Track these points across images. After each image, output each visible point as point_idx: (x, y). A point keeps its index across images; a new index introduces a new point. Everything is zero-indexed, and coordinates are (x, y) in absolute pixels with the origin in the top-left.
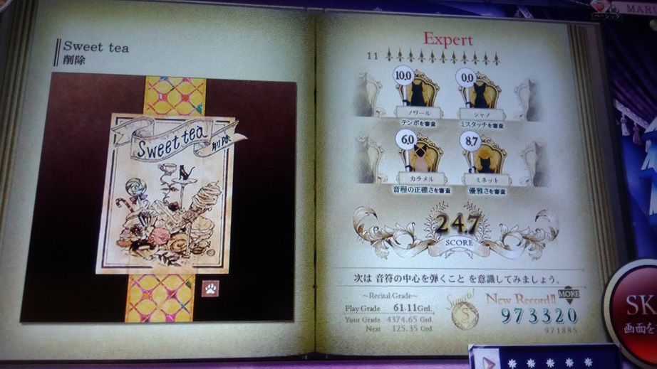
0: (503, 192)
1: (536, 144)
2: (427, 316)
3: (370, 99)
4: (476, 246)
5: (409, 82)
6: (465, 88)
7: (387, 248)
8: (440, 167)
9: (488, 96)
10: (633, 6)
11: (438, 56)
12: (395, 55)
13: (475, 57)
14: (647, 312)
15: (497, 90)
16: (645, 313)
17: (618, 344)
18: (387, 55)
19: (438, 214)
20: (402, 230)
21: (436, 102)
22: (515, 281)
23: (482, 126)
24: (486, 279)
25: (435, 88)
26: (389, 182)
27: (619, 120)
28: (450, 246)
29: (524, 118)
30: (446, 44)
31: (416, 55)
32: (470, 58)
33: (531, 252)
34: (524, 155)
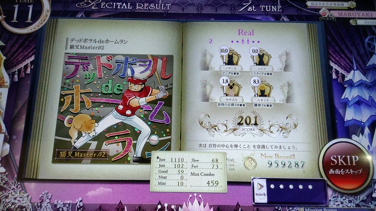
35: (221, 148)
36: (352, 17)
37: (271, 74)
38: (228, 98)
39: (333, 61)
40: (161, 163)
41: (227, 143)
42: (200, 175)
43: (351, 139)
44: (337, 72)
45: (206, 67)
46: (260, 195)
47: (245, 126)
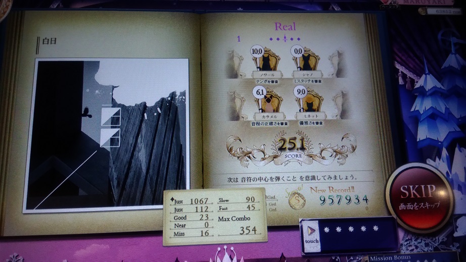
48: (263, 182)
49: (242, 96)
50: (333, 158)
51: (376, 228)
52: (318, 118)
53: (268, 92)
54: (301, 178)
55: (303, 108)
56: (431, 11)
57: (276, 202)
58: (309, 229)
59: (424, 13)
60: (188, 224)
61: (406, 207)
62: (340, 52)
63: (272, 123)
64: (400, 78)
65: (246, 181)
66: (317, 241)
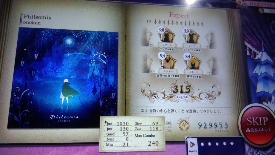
0: (200, 77)
1: (213, 58)
2: (169, 126)
3: (148, 39)
4: (189, 98)
5: (163, 33)
6: (185, 35)
7: (154, 99)
8: (175, 67)
9: (195, 38)
10: (252, 3)
11: (175, 22)
12: (158, 21)
13: (190, 23)
14: (255, 124)
15: (198, 36)
16: (254, 124)
17: (243, 136)
18: (154, 22)
19: (174, 85)
20: (160, 92)
21: (174, 41)
22: (204, 112)
23: (192, 50)
24: (192, 111)
25: (173, 35)
26: (155, 73)
27: (246, 49)
28: (179, 98)
29: (208, 47)
30: (178, 17)
31: (166, 22)
32: (188, 23)
33: (210, 101)
34: (208, 62)
35: (160, 112)
36: (260, 6)
37: (199, 51)
38: (166, 70)
39: (247, 42)
40: (109, 127)
41: (165, 108)
42: (142, 136)
43: (262, 104)
44: (250, 50)
45: (146, 43)
46: (193, 151)
47: (179, 94)
48: (163, 112)
49: (151, 57)
50: (207, 99)
51: (232, 144)
52: (198, 73)
53: (167, 56)
54: (187, 111)
55: (189, 67)
56: (267, 11)
57: (171, 126)
58: (191, 144)
59: (262, 12)
60: (115, 138)
61: (250, 131)
62: (212, 33)
63: (170, 75)
64: (248, 51)
65: (153, 111)
66: (196, 151)
